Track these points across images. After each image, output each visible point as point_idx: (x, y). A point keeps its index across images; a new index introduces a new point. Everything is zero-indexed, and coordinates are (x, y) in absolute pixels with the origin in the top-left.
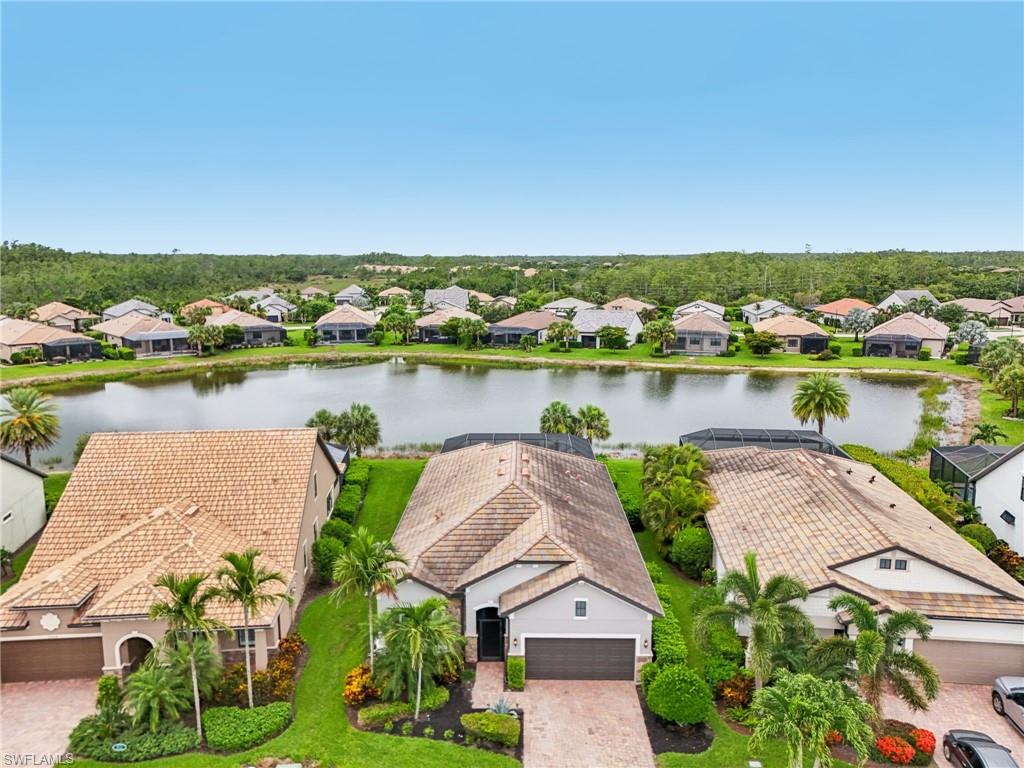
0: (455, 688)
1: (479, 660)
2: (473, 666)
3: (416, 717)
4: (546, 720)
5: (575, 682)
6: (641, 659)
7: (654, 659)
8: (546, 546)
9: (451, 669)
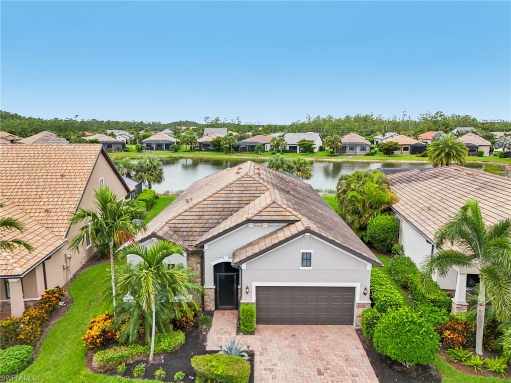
0: (192, 332)
1: (216, 309)
2: (211, 314)
3: (151, 359)
4: (275, 360)
5: (300, 327)
6: (360, 306)
7: (372, 305)
8: (275, 209)
9: (188, 315)
